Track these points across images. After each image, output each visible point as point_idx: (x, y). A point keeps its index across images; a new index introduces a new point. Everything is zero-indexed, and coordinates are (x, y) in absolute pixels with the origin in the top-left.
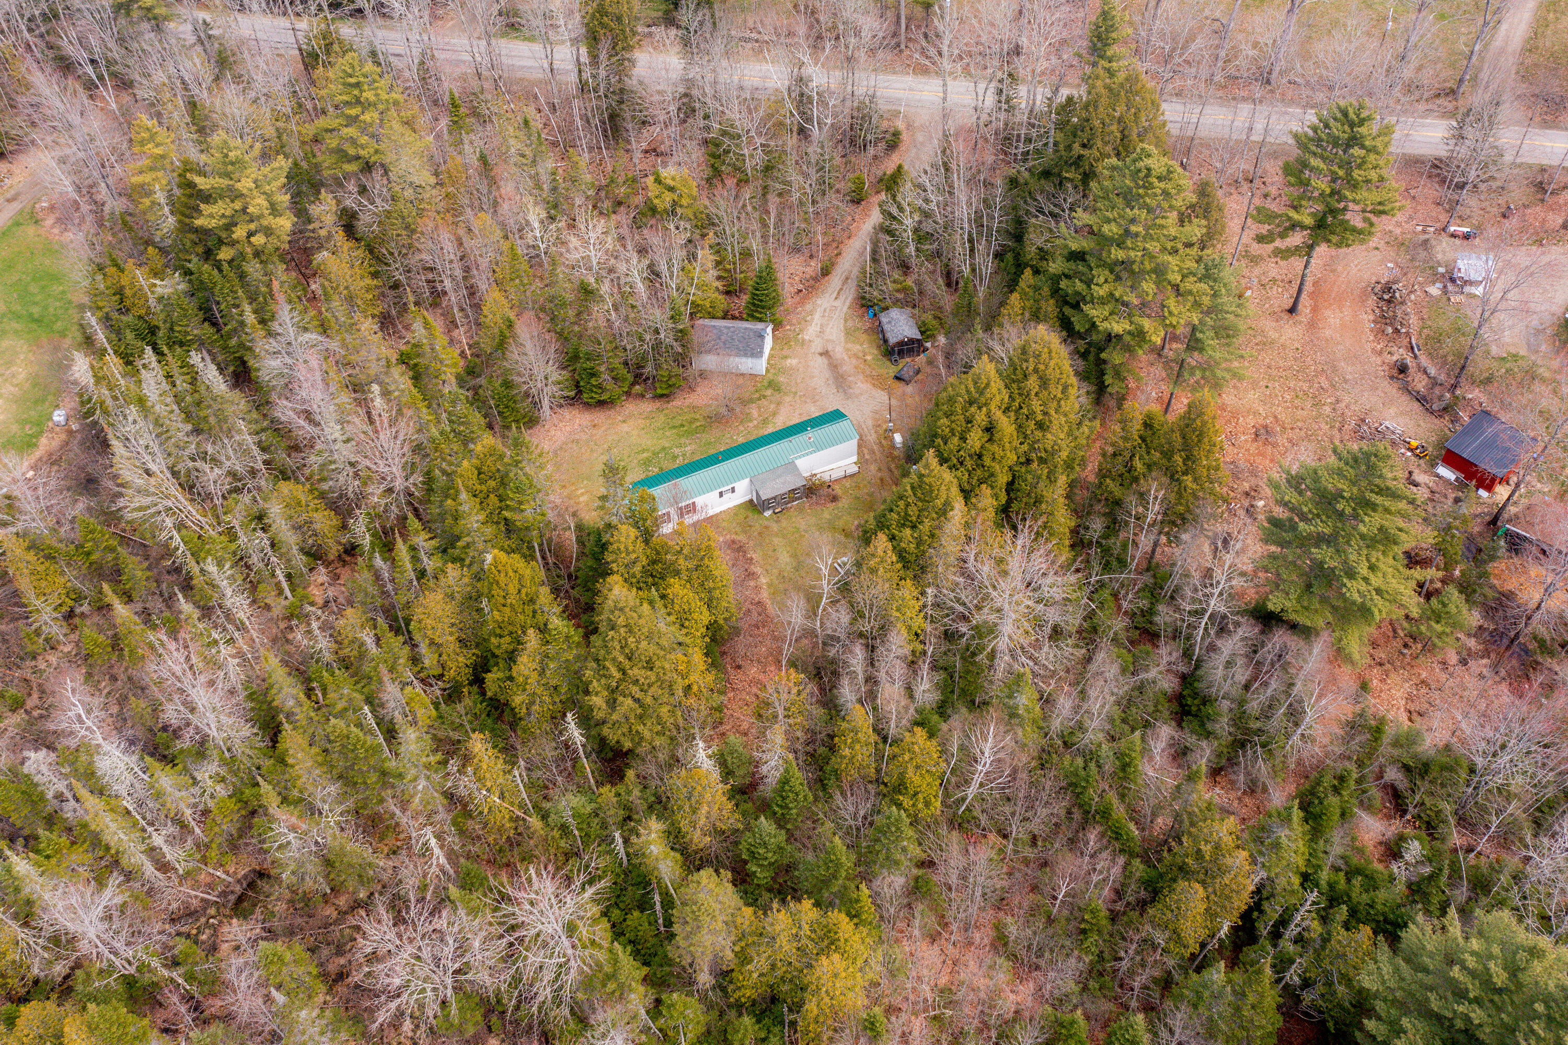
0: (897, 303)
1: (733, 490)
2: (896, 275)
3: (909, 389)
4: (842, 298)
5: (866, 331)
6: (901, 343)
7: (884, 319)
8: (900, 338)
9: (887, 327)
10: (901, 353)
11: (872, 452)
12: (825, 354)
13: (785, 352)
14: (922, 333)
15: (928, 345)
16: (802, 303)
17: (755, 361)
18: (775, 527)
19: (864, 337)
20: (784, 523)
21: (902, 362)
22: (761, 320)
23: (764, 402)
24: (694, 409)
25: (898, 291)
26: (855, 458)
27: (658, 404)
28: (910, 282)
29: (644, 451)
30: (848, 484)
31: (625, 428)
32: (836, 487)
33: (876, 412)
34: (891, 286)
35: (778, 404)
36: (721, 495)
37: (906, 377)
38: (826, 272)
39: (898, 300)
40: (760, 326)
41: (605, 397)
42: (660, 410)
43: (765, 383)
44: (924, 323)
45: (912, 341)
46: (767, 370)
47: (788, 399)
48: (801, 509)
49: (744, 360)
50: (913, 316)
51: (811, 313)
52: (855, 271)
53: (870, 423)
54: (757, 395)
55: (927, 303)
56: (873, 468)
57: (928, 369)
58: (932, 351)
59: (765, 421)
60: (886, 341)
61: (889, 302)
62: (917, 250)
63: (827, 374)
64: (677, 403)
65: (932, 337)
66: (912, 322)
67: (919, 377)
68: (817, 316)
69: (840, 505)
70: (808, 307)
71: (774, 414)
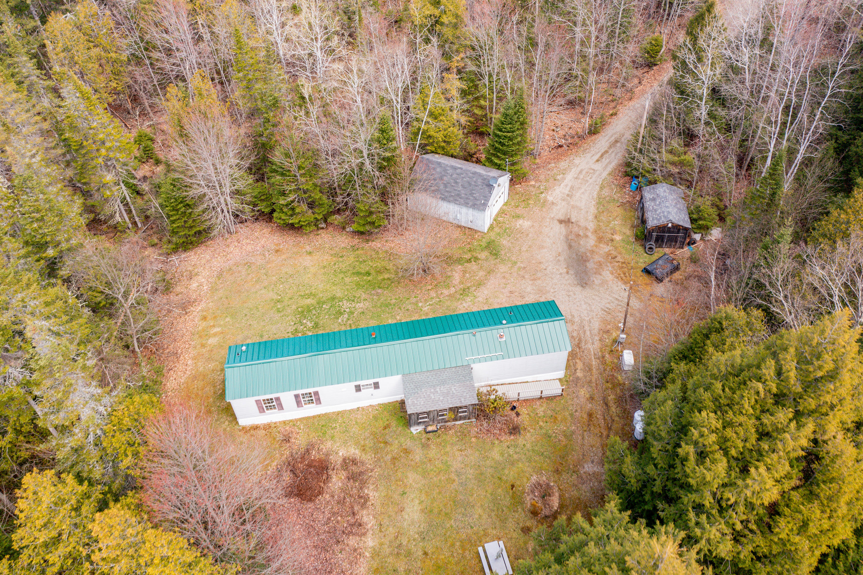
0: (668, 177)
1: (376, 386)
2: (676, 143)
3: (660, 289)
4: (605, 161)
5: (623, 204)
6: (662, 229)
7: (648, 193)
8: (663, 221)
9: (649, 205)
10: (660, 241)
11: (588, 368)
12: (566, 222)
13: (519, 211)
14: (693, 221)
15: (697, 237)
16: (557, 159)
17: (476, 213)
18: (418, 455)
19: (620, 211)
20: (433, 452)
21: (659, 252)
22: (499, 167)
23: (473, 266)
24: (391, 255)
25: (673, 164)
26: (561, 374)
27: (356, 240)
28: (690, 156)
29: (311, 295)
30: (541, 409)
31: (307, 261)
32: (523, 411)
33: (608, 311)
34: (666, 156)
35: (490, 272)
36: (358, 388)
37: (658, 272)
38: (593, 131)
39: (671, 175)
40: (494, 173)
41: (294, 220)
42: (354, 248)
43: (484, 244)
44: (698, 210)
45: (677, 228)
46: (491, 228)
47: (503, 268)
48: (463, 435)
49: (464, 210)
50: (685, 198)
51: (564, 172)
52: (628, 136)
53: (596, 325)
54: (467, 256)
55: (707, 184)
56: (583, 393)
57: (690, 269)
58: (701, 245)
59: (465, 292)
60: (643, 221)
61: (658, 175)
62: (710, 114)
63: (561, 246)
64: (376, 244)
65: (705, 229)
66: (682, 204)
67: (677, 275)
68: (570, 177)
69: (521, 441)
70: (563, 164)
71: (479, 284)
